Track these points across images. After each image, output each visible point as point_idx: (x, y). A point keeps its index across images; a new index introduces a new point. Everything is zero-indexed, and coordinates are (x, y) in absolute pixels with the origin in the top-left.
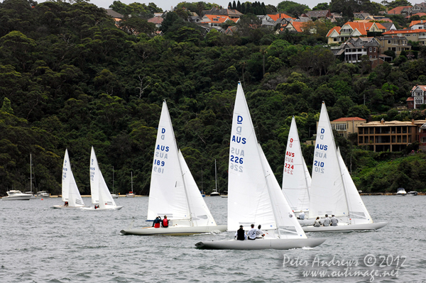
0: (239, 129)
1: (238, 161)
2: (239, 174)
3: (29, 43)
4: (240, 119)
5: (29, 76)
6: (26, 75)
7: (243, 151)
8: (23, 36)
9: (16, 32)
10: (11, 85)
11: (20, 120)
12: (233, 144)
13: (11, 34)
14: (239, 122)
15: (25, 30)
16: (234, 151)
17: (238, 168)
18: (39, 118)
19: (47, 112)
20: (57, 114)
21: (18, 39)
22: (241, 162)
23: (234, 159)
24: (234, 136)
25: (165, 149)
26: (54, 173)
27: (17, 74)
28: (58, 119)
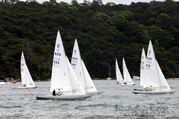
0: (58, 50)
1: (57, 63)
2: (57, 68)
3: (168, 18)
4: (58, 46)
5: (166, 31)
6: (165, 31)
7: (59, 59)
8: (166, 15)
9: (163, 14)
10: (159, 35)
11: (161, 48)
12: (55, 56)
13: (161, 14)
14: (58, 47)
15: (168, 13)
16: (56, 59)
17: (57, 66)
18: (170, 48)
19: (173, 45)
20: (177, 46)
21: (164, 16)
22: (58, 63)
23: (55, 62)
24: (56, 53)
25: (76, 59)
26: (173, 69)
27: (161, 30)
28: (177, 48)
